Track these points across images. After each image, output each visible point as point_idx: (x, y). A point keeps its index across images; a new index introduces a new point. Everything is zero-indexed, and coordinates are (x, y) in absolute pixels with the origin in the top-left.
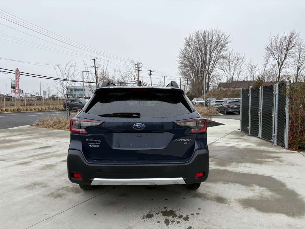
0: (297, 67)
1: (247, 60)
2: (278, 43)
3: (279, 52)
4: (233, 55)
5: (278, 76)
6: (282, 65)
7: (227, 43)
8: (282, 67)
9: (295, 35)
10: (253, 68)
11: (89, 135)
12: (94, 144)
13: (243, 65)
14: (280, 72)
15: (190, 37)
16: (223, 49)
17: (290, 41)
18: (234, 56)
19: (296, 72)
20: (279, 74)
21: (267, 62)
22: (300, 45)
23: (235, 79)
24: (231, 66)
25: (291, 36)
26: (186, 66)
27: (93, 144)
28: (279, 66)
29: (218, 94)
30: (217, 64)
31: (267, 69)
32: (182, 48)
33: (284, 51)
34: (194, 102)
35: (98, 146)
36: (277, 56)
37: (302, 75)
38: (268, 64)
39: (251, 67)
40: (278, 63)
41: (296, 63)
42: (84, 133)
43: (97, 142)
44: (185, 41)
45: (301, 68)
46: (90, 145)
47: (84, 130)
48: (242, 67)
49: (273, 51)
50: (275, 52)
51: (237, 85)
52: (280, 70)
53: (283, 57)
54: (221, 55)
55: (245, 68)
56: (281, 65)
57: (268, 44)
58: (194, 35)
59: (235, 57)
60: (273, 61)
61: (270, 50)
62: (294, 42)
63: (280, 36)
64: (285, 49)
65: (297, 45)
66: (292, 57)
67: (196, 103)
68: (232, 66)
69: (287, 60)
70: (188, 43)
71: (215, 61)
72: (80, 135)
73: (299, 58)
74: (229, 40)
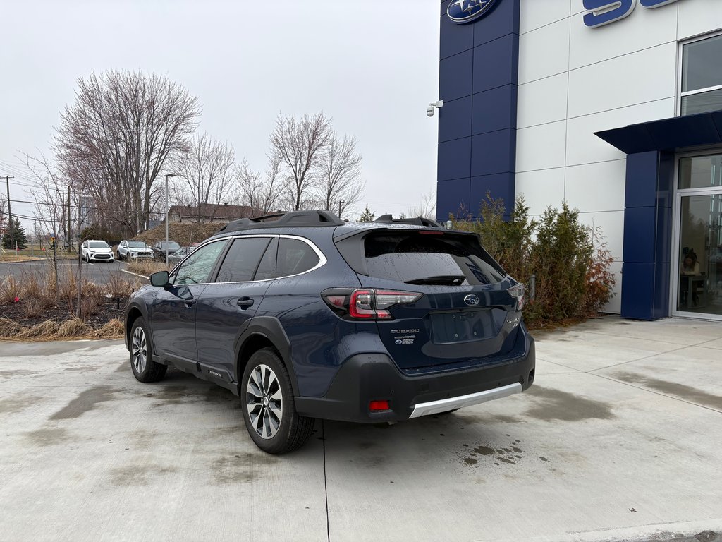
0: (327, 187)
1: (238, 162)
2: (295, 133)
3: (296, 152)
4: (207, 145)
5: (296, 200)
6: (302, 179)
7: (189, 116)
8: (302, 184)
9: (323, 123)
10: (249, 178)
11: (396, 321)
12: (405, 339)
13: (229, 171)
14: (299, 194)
15: (94, 83)
16: (181, 126)
17: (315, 133)
18: (209, 148)
19: (327, 196)
20: (298, 197)
21: (276, 170)
22: (332, 144)
23: (212, 200)
24: (203, 170)
25: (318, 124)
26: (83, 155)
27: (402, 339)
28: (297, 180)
29: (179, 232)
30: (165, 162)
31: (276, 184)
32: (69, 107)
33: (306, 152)
34: (123, 251)
35: (411, 342)
36: (292, 160)
37: (335, 203)
38: (278, 175)
39: (244, 175)
40: (296, 174)
41: (326, 179)
42: (387, 317)
43: (412, 334)
44: (79, 91)
45: (335, 189)
46: (397, 341)
47: (385, 313)
48: (227, 174)
49: (286, 149)
50: (290, 152)
51: (216, 215)
52: (299, 188)
53: (305, 163)
54: (175, 140)
55: (233, 177)
56: (300, 180)
57: (276, 132)
58: (106, 79)
59: (211, 149)
60: (286, 171)
61: (279, 144)
62: (323, 136)
63: (298, 120)
64: (306, 148)
65: (328, 142)
66: (321, 166)
67: (131, 253)
68: (207, 169)
69: (311, 170)
70: (90, 98)
71: (163, 153)
72: (378, 322)
73: (331, 168)
74: (195, 111)
